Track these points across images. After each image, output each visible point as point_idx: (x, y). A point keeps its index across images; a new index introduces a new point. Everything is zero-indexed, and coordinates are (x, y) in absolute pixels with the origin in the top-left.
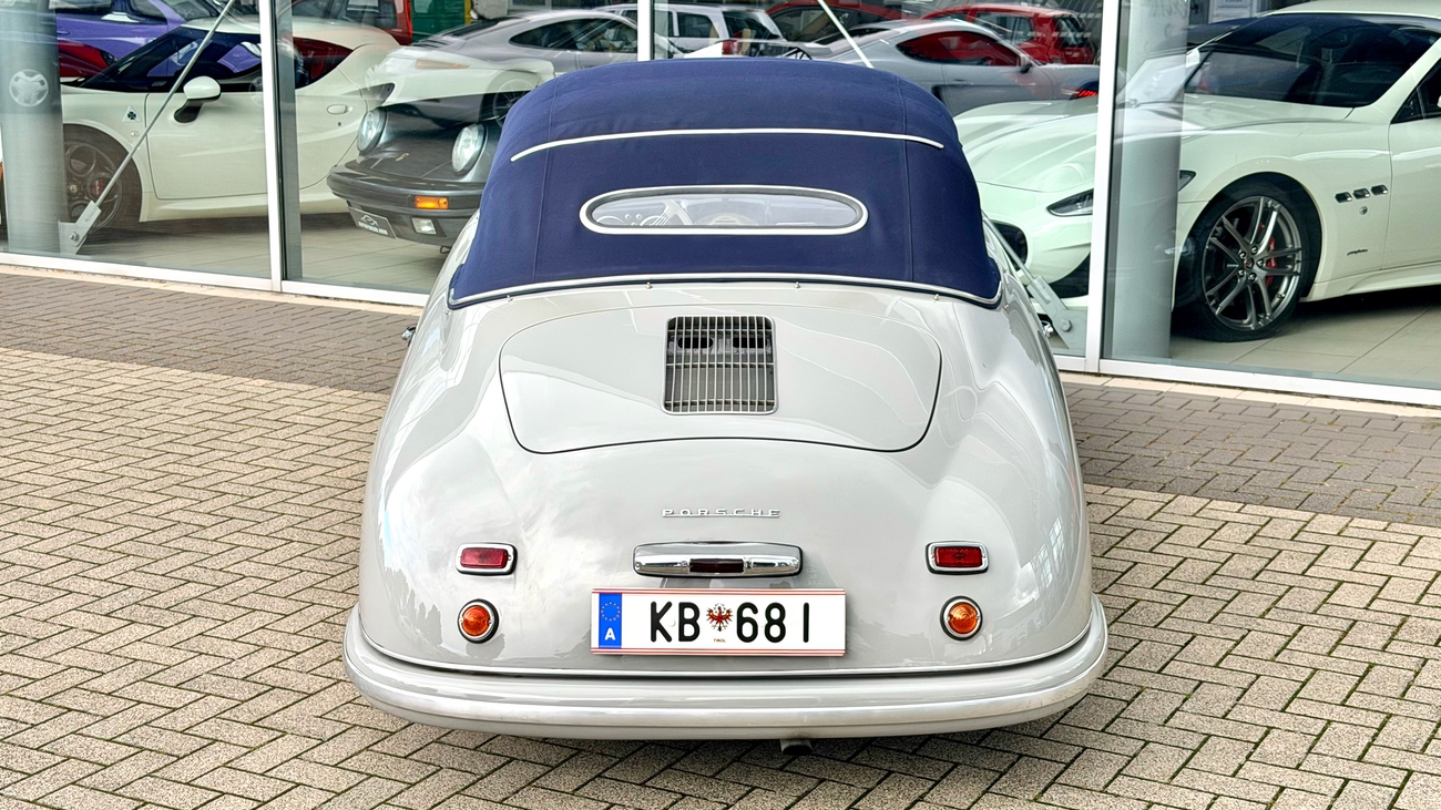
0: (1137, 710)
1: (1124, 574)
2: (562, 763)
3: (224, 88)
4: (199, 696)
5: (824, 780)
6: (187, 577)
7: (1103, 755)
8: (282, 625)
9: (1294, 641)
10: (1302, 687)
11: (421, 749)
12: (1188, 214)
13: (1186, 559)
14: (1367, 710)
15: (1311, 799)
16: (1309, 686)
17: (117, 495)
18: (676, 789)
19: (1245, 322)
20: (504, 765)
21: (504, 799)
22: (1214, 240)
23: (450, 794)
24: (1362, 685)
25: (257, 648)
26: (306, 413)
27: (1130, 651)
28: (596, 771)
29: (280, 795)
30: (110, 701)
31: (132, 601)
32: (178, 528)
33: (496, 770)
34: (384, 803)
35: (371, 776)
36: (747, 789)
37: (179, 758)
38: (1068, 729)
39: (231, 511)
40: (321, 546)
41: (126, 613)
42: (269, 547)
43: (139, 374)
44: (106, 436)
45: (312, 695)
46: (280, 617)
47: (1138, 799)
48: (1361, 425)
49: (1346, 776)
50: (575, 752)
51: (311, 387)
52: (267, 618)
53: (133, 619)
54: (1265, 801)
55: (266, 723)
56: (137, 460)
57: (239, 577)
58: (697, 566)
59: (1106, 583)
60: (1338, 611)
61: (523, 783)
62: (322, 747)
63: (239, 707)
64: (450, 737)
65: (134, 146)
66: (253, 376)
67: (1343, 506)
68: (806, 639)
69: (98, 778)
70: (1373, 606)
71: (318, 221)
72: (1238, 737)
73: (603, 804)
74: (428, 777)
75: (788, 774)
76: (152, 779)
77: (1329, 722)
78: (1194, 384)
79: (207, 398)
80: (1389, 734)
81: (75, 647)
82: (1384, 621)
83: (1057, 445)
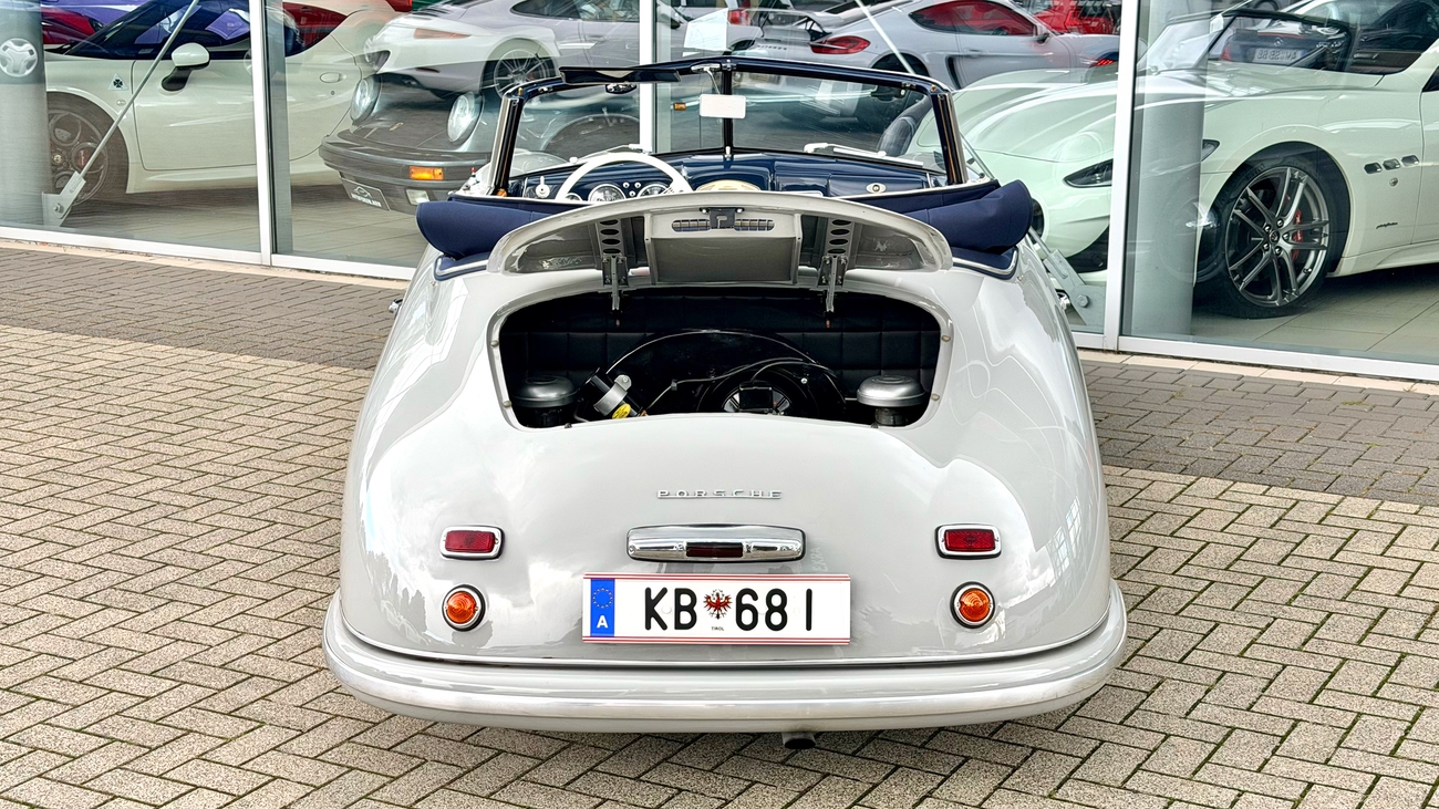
0: (1157, 701)
1: (1143, 559)
2: (553, 756)
3: (213, 56)
4: (174, 684)
5: (828, 774)
6: (166, 560)
7: (1122, 748)
8: (263, 611)
9: (1323, 630)
10: (1331, 678)
11: (405, 740)
12: (1211, 187)
13: (1208, 543)
14: (1400, 702)
15: (1341, 796)
16: (1338, 677)
17: (96, 474)
18: (672, 783)
19: (1270, 297)
20: (491, 758)
21: (492, 794)
22: (1238, 212)
23: (434, 788)
24: (1393, 675)
25: (236, 634)
26: (294, 390)
27: (1150, 640)
28: (588, 765)
29: (256, 789)
30: (81, 689)
31: (107, 584)
32: (158, 509)
33: (483, 763)
34: (365, 797)
35: (351, 769)
36: (747, 783)
37: (151, 750)
38: (1084, 721)
39: (213, 492)
40: (305, 528)
41: (100, 598)
42: (252, 529)
43: (122, 349)
44: (86, 414)
45: (292, 683)
46: (262, 602)
47: (1159, 796)
48: (1391, 404)
49: (1377, 771)
50: (566, 744)
51: (299, 364)
52: (248, 603)
53: (108, 603)
54: (1292, 797)
55: (243, 713)
56: (116, 438)
57: (219, 560)
58: (696, 550)
59: (1125, 567)
60: (1369, 598)
61: (511, 777)
62: (302, 738)
63: (216, 697)
64: (436, 728)
65: (119, 114)
66: (240, 352)
67: (1374, 490)
68: (809, 627)
69: (65, 770)
70: (1406, 592)
71: (309, 194)
72: (1263, 730)
73: (595, 799)
74: (412, 770)
75: (789, 768)
76: (122, 772)
77: (1360, 714)
78: (1217, 362)
79: (191, 374)
80: (1423, 727)
81: (46, 633)
82: (1416, 608)
83: (1075, 423)
